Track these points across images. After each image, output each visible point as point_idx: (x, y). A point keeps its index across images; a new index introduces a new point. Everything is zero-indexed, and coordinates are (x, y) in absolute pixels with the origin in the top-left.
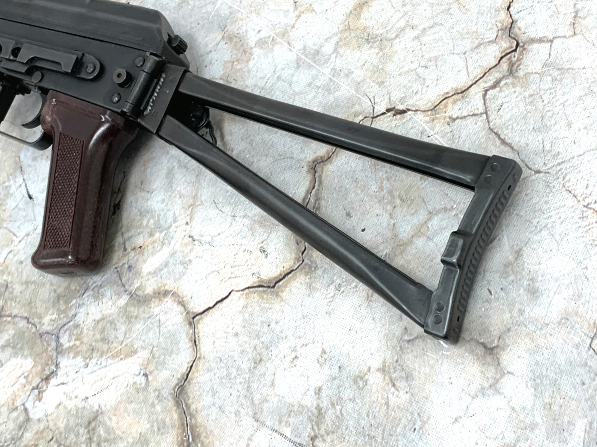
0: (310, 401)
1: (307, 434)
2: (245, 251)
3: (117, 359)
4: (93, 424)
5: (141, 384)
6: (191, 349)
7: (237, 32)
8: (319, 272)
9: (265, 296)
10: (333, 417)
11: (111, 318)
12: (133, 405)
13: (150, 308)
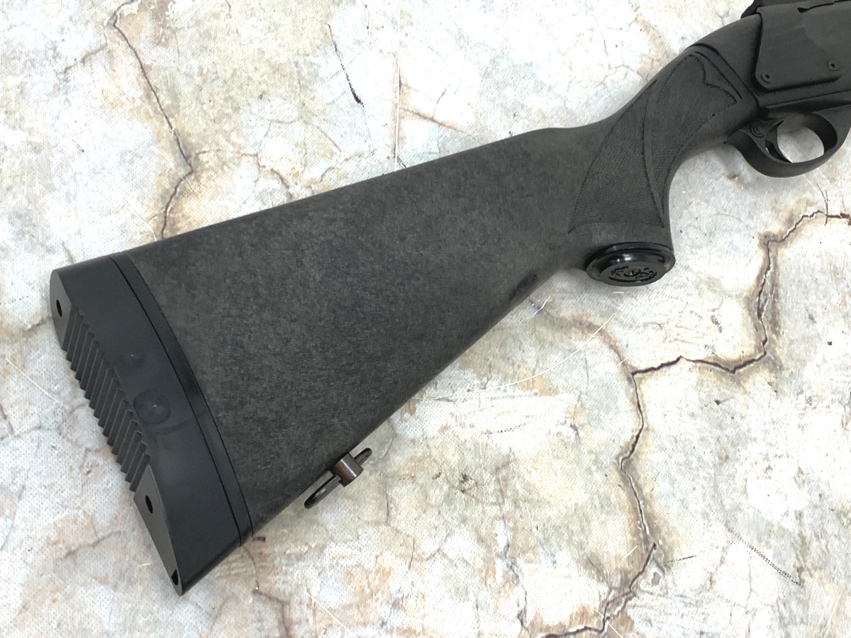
0: (790, 524)
1: (792, 564)
2: (692, 312)
3: (529, 391)
4: (504, 472)
5: (567, 437)
6: (635, 413)
7: (653, 23)
8: (786, 374)
9: (724, 379)
10: (819, 551)
11: (514, 332)
12: (561, 462)
13: (571, 338)
